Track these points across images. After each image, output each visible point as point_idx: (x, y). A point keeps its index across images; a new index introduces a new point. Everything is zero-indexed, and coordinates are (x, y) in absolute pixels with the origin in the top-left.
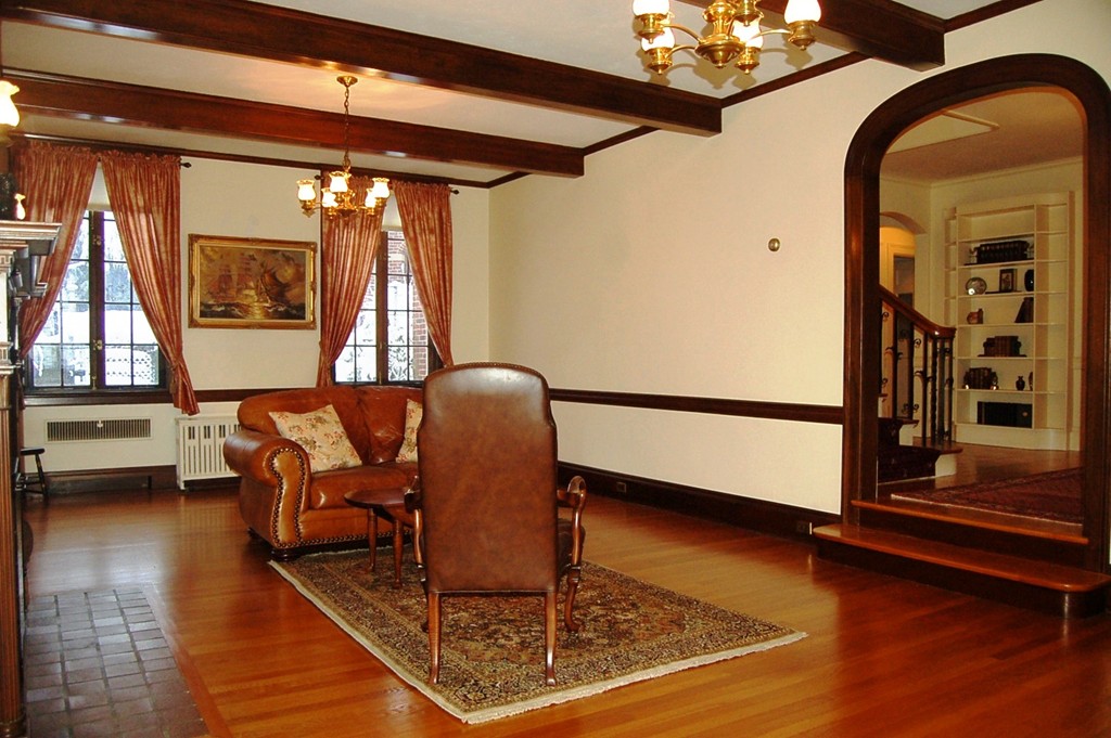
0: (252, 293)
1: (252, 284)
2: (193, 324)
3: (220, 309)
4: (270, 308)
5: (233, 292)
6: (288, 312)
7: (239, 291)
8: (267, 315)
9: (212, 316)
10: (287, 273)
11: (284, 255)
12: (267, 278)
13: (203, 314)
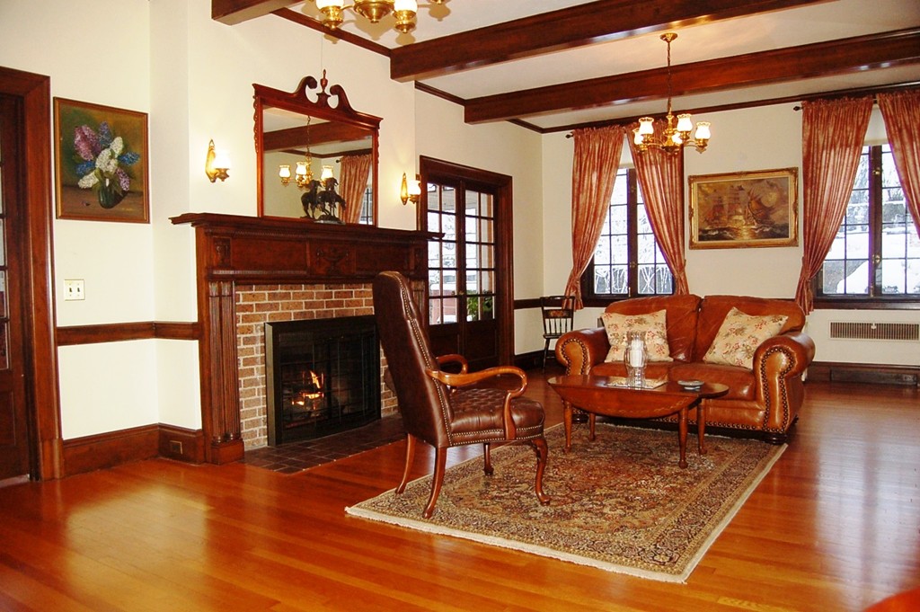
0: (741, 218)
1: (740, 211)
2: (692, 246)
3: (714, 233)
4: (756, 229)
5: (724, 219)
6: (771, 232)
7: (730, 217)
8: (754, 236)
9: (709, 239)
10: (771, 198)
11: (768, 182)
12: (754, 205)
13: (701, 238)
